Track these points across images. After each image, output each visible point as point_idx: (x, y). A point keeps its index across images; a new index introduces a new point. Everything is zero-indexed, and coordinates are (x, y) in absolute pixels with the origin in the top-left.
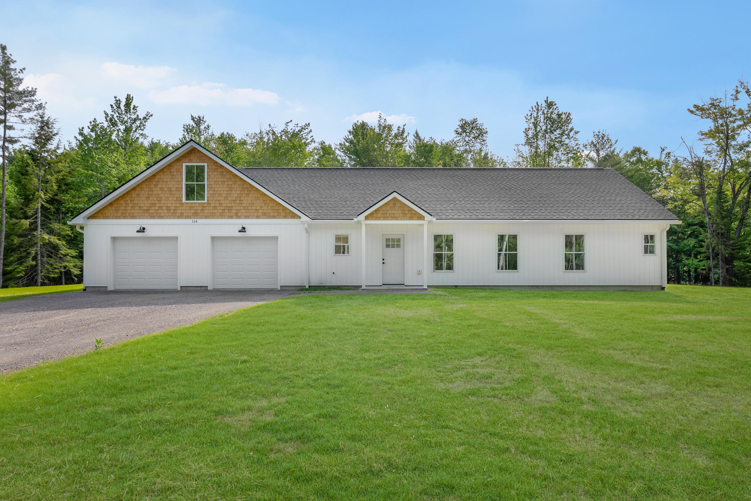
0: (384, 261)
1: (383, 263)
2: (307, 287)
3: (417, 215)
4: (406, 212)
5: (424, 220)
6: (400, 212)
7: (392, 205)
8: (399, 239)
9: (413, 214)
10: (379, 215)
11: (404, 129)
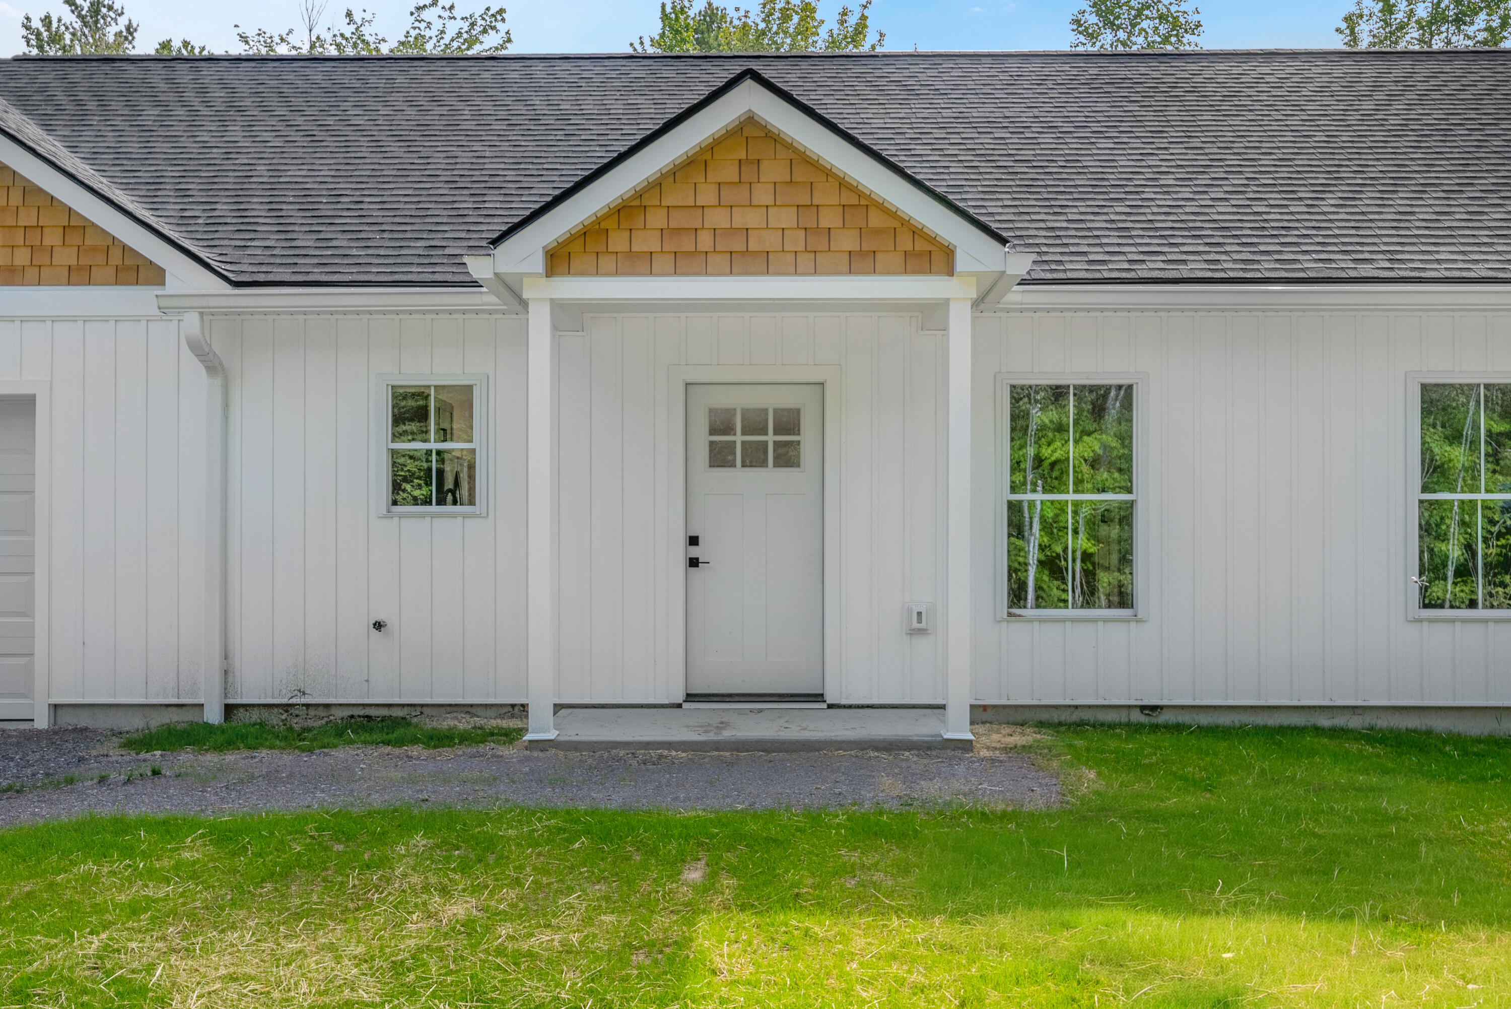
0: (695, 552)
1: (694, 563)
2: (213, 715)
3: (905, 242)
4: (830, 219)
5: (950, 270)
6: (786, 218)
7: (729, 173)
8: (795, 414)
9: (878, 231)
10: (646, 242)
11: (864, 18)
